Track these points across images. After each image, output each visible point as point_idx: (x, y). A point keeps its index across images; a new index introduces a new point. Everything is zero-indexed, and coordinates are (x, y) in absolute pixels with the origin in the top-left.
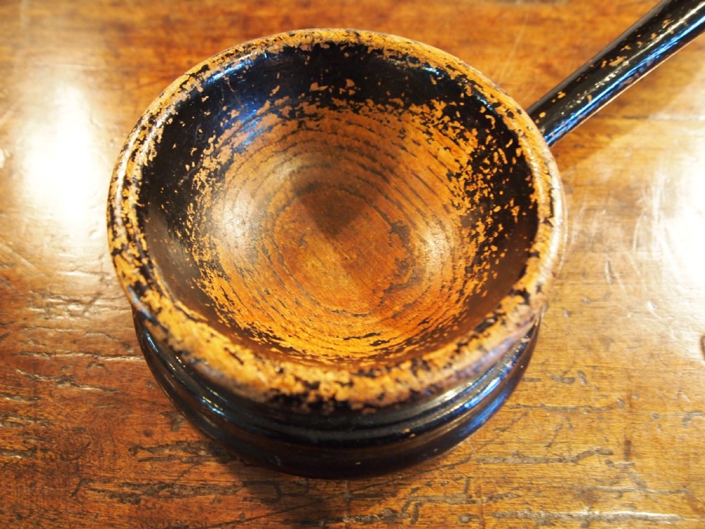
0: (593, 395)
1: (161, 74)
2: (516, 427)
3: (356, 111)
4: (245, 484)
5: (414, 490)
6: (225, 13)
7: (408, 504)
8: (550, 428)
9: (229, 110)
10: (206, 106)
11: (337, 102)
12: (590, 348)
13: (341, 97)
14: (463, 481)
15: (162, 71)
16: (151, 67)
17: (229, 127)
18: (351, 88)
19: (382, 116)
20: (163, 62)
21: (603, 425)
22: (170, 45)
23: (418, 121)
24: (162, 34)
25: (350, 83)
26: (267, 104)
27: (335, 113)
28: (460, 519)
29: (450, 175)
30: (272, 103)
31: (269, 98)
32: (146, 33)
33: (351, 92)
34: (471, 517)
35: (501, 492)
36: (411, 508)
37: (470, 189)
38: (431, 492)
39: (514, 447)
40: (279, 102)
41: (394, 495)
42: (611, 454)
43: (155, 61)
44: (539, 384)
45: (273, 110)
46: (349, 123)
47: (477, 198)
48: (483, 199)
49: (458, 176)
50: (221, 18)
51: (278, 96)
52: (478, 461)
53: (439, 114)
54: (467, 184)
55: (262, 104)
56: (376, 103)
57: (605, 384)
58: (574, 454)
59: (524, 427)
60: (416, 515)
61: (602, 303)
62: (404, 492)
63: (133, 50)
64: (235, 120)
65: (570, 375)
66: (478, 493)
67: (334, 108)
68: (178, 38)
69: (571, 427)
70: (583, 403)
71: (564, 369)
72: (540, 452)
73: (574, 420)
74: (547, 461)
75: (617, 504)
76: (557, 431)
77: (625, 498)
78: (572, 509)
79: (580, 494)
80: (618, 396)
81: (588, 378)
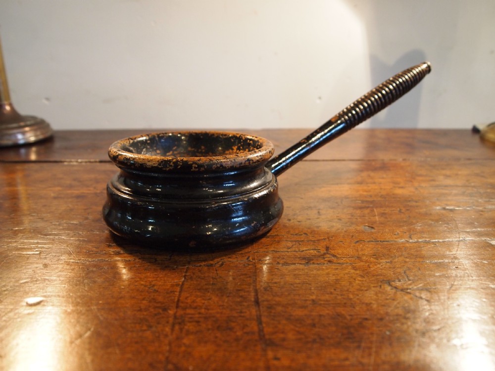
0: (311, 238)
2: (273, 245)
4: (139, 259)
5: (222, 259)
7: (219, 262)
8: (290, 245)
10: (148, 144)
11: (198, 154)
14: (246, 257)
18: (204, 149)
21: (316, 244)
25: (203, 147)
28: (244, 265)
31: (172, 150)
33: (203, 151)
34: (249, 265)
38: (230, 259)
39: (272, 249)
40: (176, 152)
41: (212, 260)
42: (319, 250)
44: (285, 236)
52: (255, 252)
56: (212, 153)
58: (301, 250)
59: (277, 245)
60: (222, 265)
62: (216, 260)
65: (300, 234)
66: (254, 259)
70: (306, 239)
72: (285, 250)
73: (300, 243)
74: (288, 252)
75: (322, 261)
76: (293, 245)
77: (326, 259)
78: (300, 262)
79: (304, 258)
80: (323, 238)
81: (309, 234)
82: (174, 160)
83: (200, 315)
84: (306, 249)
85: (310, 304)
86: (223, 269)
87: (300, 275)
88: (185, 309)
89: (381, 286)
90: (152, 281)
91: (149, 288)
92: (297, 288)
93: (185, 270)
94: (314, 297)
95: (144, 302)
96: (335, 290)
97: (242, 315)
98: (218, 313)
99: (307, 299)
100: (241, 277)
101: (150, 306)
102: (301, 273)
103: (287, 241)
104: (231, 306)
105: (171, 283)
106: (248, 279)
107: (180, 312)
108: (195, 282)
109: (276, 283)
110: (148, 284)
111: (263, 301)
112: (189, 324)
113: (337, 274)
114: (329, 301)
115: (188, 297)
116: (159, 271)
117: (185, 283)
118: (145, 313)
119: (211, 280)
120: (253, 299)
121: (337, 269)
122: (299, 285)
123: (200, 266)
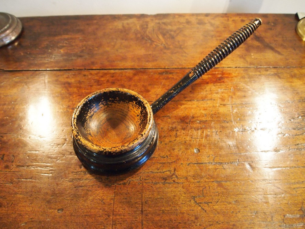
0: (169, 160)
1: (78, 95)
2: (152, 167)
3: (119, 103)
4: (95, 178)
5: (129, 179)
6: (93, 80)
7: (128, 181)
8: (159, 166)
9: (93, 104)
10: (89, 104)
11: (115, 102)
12: (169, 151)
13: (116, 101)
14: (140, 177)
15: (79, 94)
16: (76, 93)
17: (93, 107)
19: (124, 104)
20: (79, 92)
21: (170, 166)
22: (80, 88)
23: (131, 105)
24: (78, 85)
25: (117, 98)
26: (101, 103)
27: (115, 104)
28: (138, 184)
29: (137, 115)
30: (102, 103)
31: (101, 101)
32: (75, 85)
33: (118, 100)
34: (140, 183)
35: (147, 178)
36: (128, 182)
37: (141, 118)
38: (133, 179)
39: (151, 170)
40: (103, 102)
41: (125, 180)
42: (171, 171)
43: (77, 91)
44: (158, 158)
45: (102, 104)
46: (118, 106)
47: (142, 119)
48: (142, 120)
49: (139, 116)
50: (92, 81)
51: (103, 101)
52: (143, 173)
53: (134, 104)
54: (140, 117)
55: (100, 103)
56: (123, 101)
57: (172, 158)
58: (163, 171)
59: (153, 167)
60: (129, 183)
61: (174, 142)
62: (127, 179)
63: (72, 89)
64: (94, 106)
65: (164, 156)
66: (142, 179)
67: (115, 103)
68: (82, 86)
69: (163, 166)
70: (167, 162)
71: (163, 155)
72: (156, 171)
73: (164, 165)
74: (157, 173)
75: (171, 180)
76: (160, 167)
77: (173, 179)
78: (161, 182)
79: (164, 179)
80: (174, 160)
81: (168, 157)
82: (105, 151)
83: (121, 220)
84: (166, 170)
85: (162, 213)
86: (130, 187)
87: (160, 192)
88: (116, 216)
89: (190, 201)
90: (102, 196)
91: (101, 201)
92: (158, 202)
93: (114, 188)
94: (163, 208)
95: (101, 211)
96: (172, 203)
97: (136, 219)
98: (128, 218)
99: (161, 209)
100: (137, 193)
101: (103, 214)
102: (161, 191)
103: (158, 162)
104: (133, 214)
105: (109, 198)
106: (140, 195)
107: (114, 218)
108: (119, 197)
109: (150, 198)
110: (101, 198)
111: (144, 211)
112: (118, 225)
113: (175, 192)
114: (169, 211)
115: (117, 208)
116: (104, 188)
117: (115, 198)
118: (102, 218)
119: (125, 195)
120: (141, 209)
121: (176, 187)
122: (159, 200)
123: (120, 184)
